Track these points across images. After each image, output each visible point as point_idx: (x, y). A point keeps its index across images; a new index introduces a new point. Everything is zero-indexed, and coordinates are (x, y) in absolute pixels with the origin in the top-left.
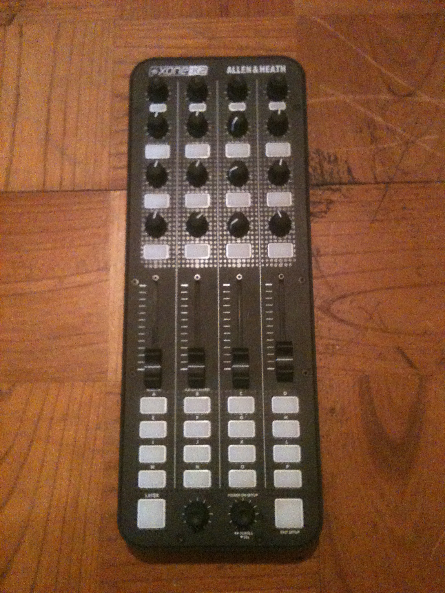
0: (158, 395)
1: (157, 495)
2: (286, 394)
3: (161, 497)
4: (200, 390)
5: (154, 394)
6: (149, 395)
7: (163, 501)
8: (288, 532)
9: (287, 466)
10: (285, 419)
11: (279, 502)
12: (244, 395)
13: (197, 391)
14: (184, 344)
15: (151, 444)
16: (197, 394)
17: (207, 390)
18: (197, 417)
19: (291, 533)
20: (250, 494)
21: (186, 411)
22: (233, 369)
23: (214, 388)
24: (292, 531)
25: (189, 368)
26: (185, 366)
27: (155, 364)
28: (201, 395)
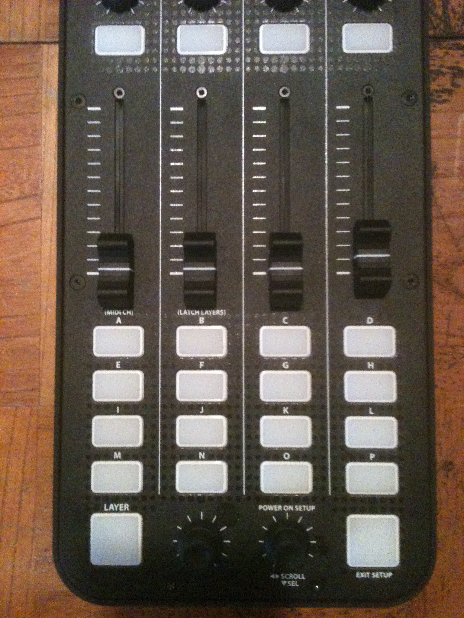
0: (127, 321)
1: (127, 506)
2: (372, 322)
3: (133, 509)
4: (207, 312)
5: (119, 320)
6: (111, 321)
7: (138, 517)
8: (371, 575)
9: (372, 456)
10: (369, 367)
11: (353, 521)
12: (292, 322)
13: (201, 315)
14: (177, 226)
15: (115, 413)
16: (202, 320)
17: (220, 312)
18: (201, 364)
19: (376, 575)
20: (300, 507)
21: (181, 352)
22: (270, 273)
23: (233, 309)
24: (377, 574)
25: (185, 272)
26: (177, 267)
27: (119, 263)
28: (210, 321)
